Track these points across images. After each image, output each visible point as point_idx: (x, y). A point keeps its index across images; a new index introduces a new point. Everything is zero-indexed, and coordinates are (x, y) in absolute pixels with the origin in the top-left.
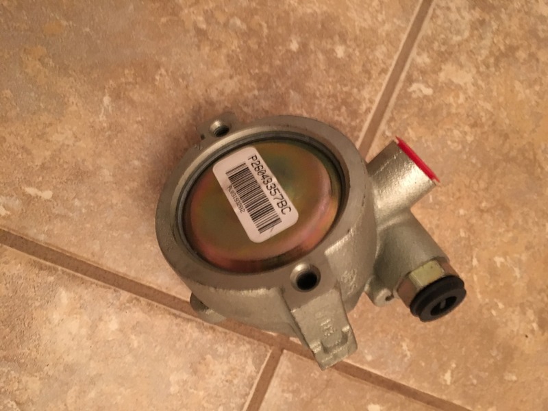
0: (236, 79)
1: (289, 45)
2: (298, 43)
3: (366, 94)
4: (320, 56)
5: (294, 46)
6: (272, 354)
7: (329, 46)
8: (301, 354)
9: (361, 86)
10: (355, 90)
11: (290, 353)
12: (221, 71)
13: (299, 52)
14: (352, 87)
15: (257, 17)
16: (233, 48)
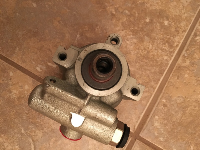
0: (124, 31)
1: (146, 20)
2: (149, 19)
3: (176, 39)
4: (158, 24)
5: (148, 20)
6: (131, 140)
7: (162, 21)
8: (144, 143)
9: (174, 36)
10: (172, 38)
11: (139, 141)
12: (119, 28)
13: (150, 22)
14: (171, 36)
15: (134, 10)
16: (124, 20)
